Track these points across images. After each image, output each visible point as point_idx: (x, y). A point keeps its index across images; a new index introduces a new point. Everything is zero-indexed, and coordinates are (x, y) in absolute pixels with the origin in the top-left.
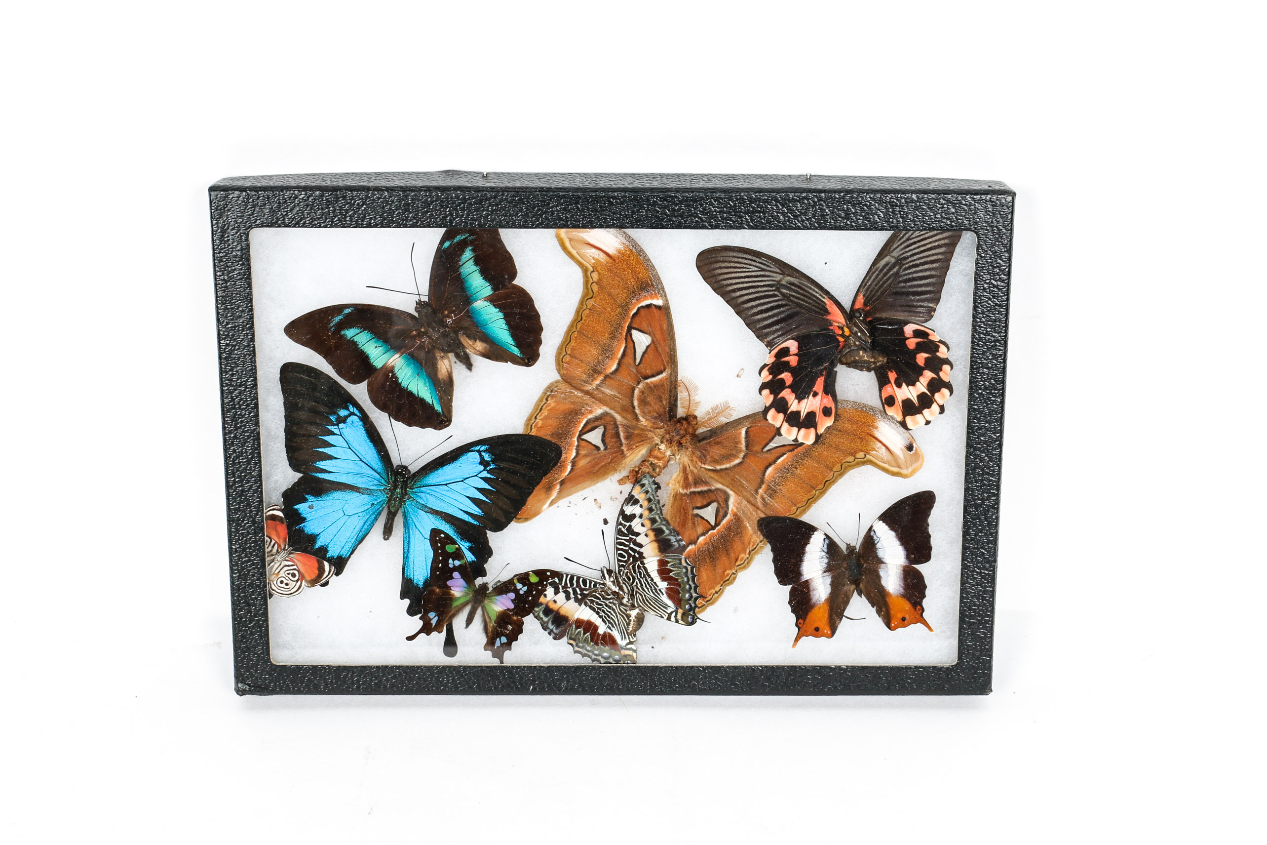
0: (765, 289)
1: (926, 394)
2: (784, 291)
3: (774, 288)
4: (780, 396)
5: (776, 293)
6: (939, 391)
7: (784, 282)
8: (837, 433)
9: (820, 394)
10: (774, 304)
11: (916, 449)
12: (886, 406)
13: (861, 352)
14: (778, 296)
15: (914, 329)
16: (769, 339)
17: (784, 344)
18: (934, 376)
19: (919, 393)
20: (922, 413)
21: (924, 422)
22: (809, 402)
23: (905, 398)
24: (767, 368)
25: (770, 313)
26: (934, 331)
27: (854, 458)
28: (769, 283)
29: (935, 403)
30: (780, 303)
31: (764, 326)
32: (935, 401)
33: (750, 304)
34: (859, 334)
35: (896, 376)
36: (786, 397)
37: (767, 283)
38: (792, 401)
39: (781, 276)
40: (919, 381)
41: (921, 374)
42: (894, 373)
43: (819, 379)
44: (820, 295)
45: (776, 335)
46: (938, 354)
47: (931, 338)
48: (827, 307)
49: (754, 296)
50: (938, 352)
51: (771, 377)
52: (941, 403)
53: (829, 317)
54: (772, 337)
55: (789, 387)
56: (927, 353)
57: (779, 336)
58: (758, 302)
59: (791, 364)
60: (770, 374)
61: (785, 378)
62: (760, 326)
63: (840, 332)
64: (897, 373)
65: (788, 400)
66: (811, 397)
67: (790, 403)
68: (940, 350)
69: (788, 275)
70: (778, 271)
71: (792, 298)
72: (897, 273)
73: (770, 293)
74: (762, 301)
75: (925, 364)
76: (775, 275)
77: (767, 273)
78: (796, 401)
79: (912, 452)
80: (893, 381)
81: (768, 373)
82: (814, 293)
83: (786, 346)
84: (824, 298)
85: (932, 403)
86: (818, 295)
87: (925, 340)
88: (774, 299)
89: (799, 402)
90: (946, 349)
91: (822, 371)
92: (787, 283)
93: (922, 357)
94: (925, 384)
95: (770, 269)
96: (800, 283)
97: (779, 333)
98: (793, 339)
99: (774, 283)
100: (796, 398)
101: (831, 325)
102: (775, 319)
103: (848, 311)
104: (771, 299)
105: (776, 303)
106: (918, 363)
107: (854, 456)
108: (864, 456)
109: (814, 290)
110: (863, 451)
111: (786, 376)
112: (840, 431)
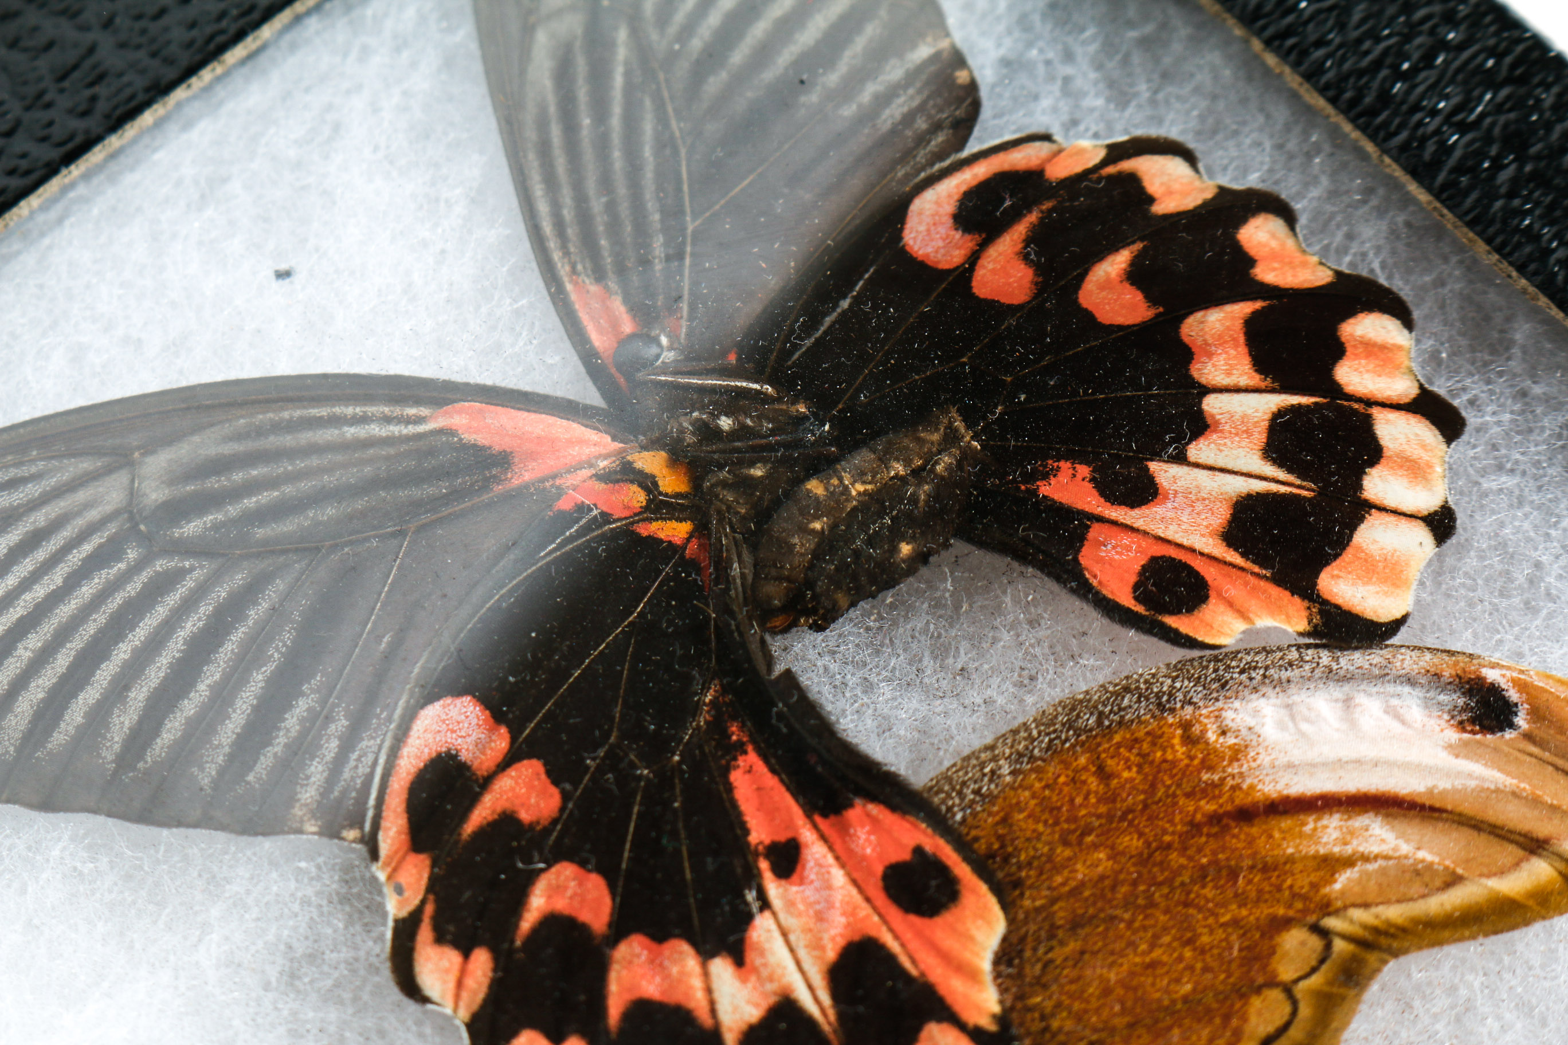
0: (87, 591)
1: (1295, 410)
2: (192, 528)
3: (132, 555)
4: (615, 1009)
5: (161, 565)
6: (1337, 351)
7: (155, 494)
8: (1073, 946)
9: (807, 835)
10: (191, 625)
11: (1522, 686)
12: (1171, 621)
13: (815, 487)
14: (180, 574)
15: (949, 208)
16: (308, 794)
17: (405, 751)
18: (1244, 309)
19: (1260, 437)
20: (1367, 507)
21: (1421, 537)
22: (789, 921)
23: (1221, 515)
24: (425, 933)
25: (212, 674)
26: (1047, 138)
27: (1275, 995)
28: (87, 548)
29: (1376, 412)
30: (222, 593)
31: (231, 758)
32: (1370, 402)
33: (76, 714)
34: (725, 423)
35: (1084, 470)
36: (652, 989)
37: (76, 557)
38: (697, 983)
39: (121, 478)
40: (1206, 390)
41: (1185, 354)
42: (1065, 465)
43: (737, 777)
44: (388, 420)
45: (331, 747)
46: (1160, 208)
47: (1059, 171)
48: (468, 437)
49: (63, 661)
50: (1151, 200)
51: (482, 960)
52: (1403, 388)
53: (524, 475)
54: (317, 771)
55: (619, 930)
56: (1114, 248)
57: (348, 744)
58: (105, 674)
59: (525, 816)
60: (466, 954)
61: (561, 905)
62: (212, 770)
63: (637, 497)
64: (1075, 457)
65: (674, 997)
66: (773, 888)
67: (698, 1001)
68: (1153, 186)
69: (149, 449)
70: (86, 465)
71: (260, 533)
72: (642, 50)
73: (133, 588)
74: (123, 652)
75: (1151, 299)
76: (82, 496)
77: (39, 518)
78: (721, 968)
79: (1521, 720)
80: (1090, 501)
81: (451, 957)
82: (351, 432)
83: (427, 754)
84: (419, 420)
85: (1366, 424)
86: (375, 430)
87: (1047, 205)
88: (173, 599)
89: (739, 960)
90: (1175, 167)
91: (718, 727)
92: (171, 482)
93: (1106, 285)
94: (1244, 373)
95: (33, 490)
96: (239, 437)
97: (341, 724)
98: (429, 699)
99: (112, 528)
100: (706, 953)
101: (560, 492)
102: (258, 679)
103: (592, 396)
104: (161, 612)
105: (205, 609)
106: (1120, 320)
107: (1272, 983)
108: (1315, 943)
109: (336, 421)
110: (1285, 924)
111: (556, 890)
112: (1075, 925)
